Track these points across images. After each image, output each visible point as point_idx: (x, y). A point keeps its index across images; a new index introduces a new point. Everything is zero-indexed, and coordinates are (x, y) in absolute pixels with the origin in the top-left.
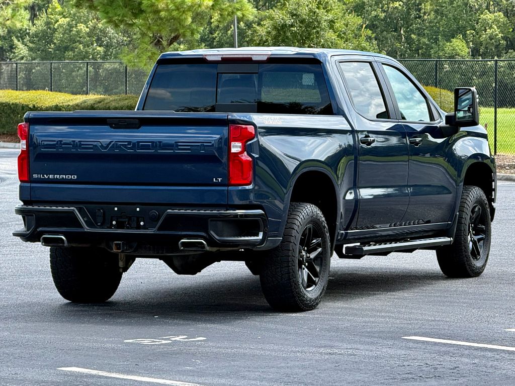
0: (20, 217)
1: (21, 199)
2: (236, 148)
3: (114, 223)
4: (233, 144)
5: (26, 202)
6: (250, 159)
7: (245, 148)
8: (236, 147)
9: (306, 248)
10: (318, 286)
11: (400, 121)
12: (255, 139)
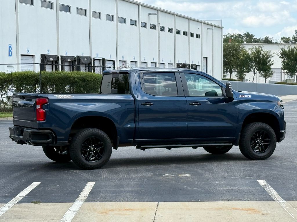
4: (37, 105)
6: (44, 111)
7: (41, 107)
9: (93, 145)
10: (100, 161)
11: (185, 96)
12: (48, 104)
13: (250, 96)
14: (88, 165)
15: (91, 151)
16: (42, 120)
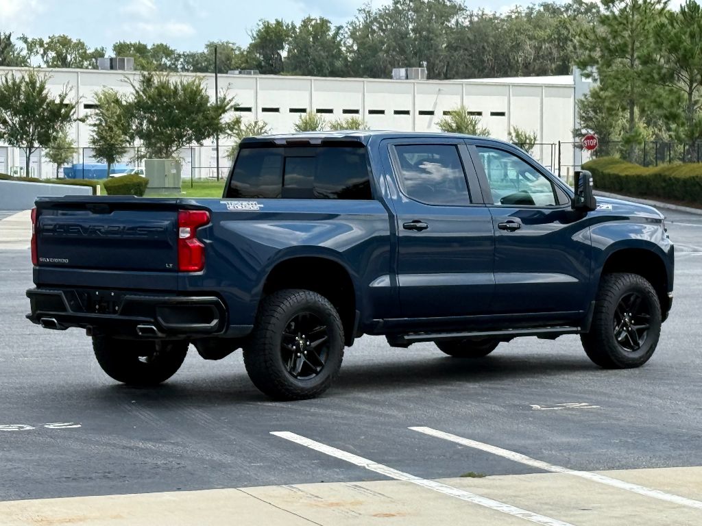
0: (28, 300)
1: (35, 283)
2: (185, 233)
3: (97, 307)
4: (181, 229)
5: (39, 285)
6: (202, 245)
7: (194, 234)
8: (187, 232)
9: (304, 336)
10: (319, 375)
11: (487, 205)
12: (210, 225)
13: (610, 207)
14: (297, 388)
15: (298, 350)
16: (196, 268)
